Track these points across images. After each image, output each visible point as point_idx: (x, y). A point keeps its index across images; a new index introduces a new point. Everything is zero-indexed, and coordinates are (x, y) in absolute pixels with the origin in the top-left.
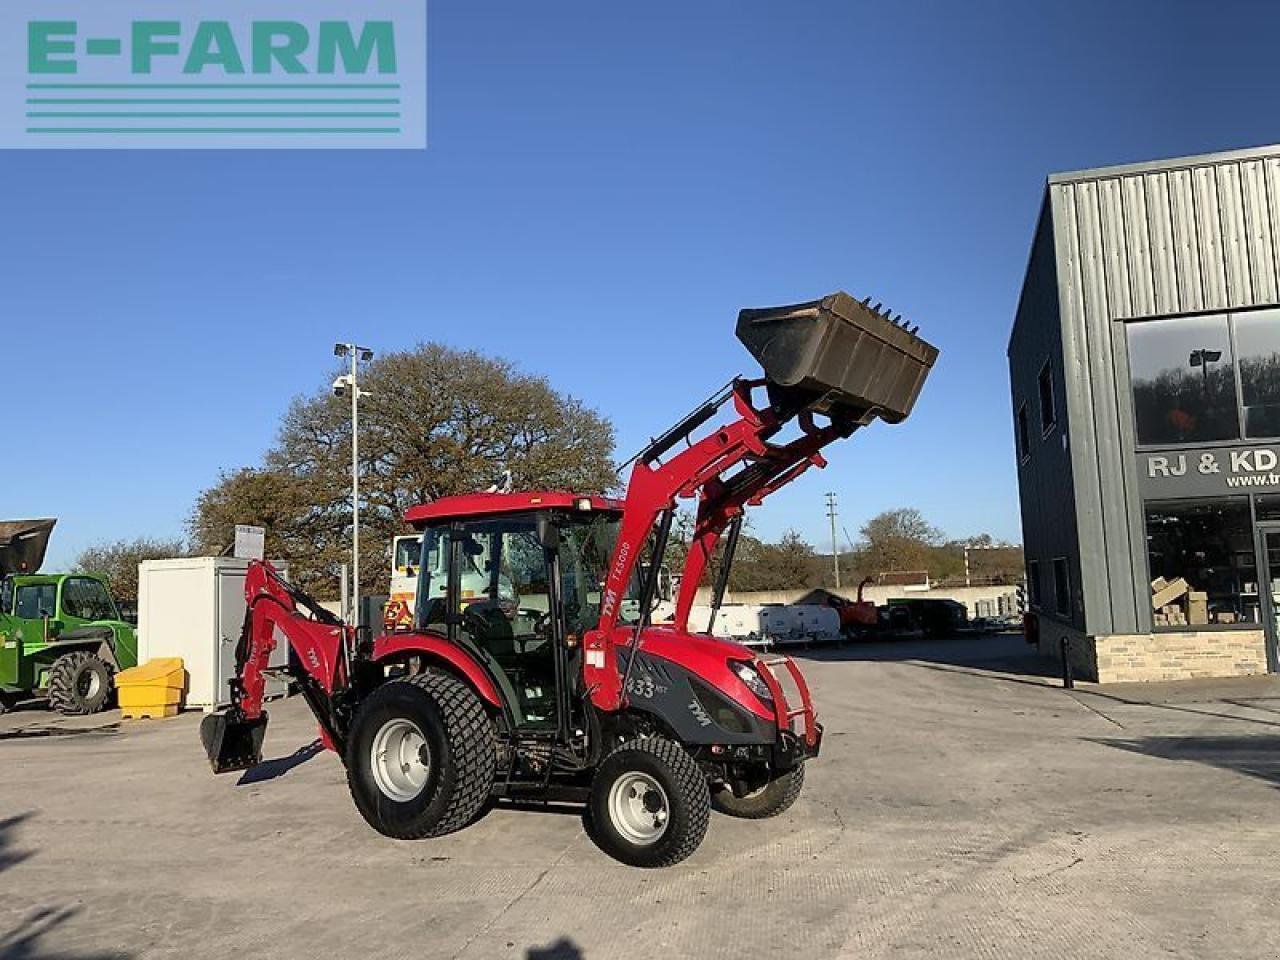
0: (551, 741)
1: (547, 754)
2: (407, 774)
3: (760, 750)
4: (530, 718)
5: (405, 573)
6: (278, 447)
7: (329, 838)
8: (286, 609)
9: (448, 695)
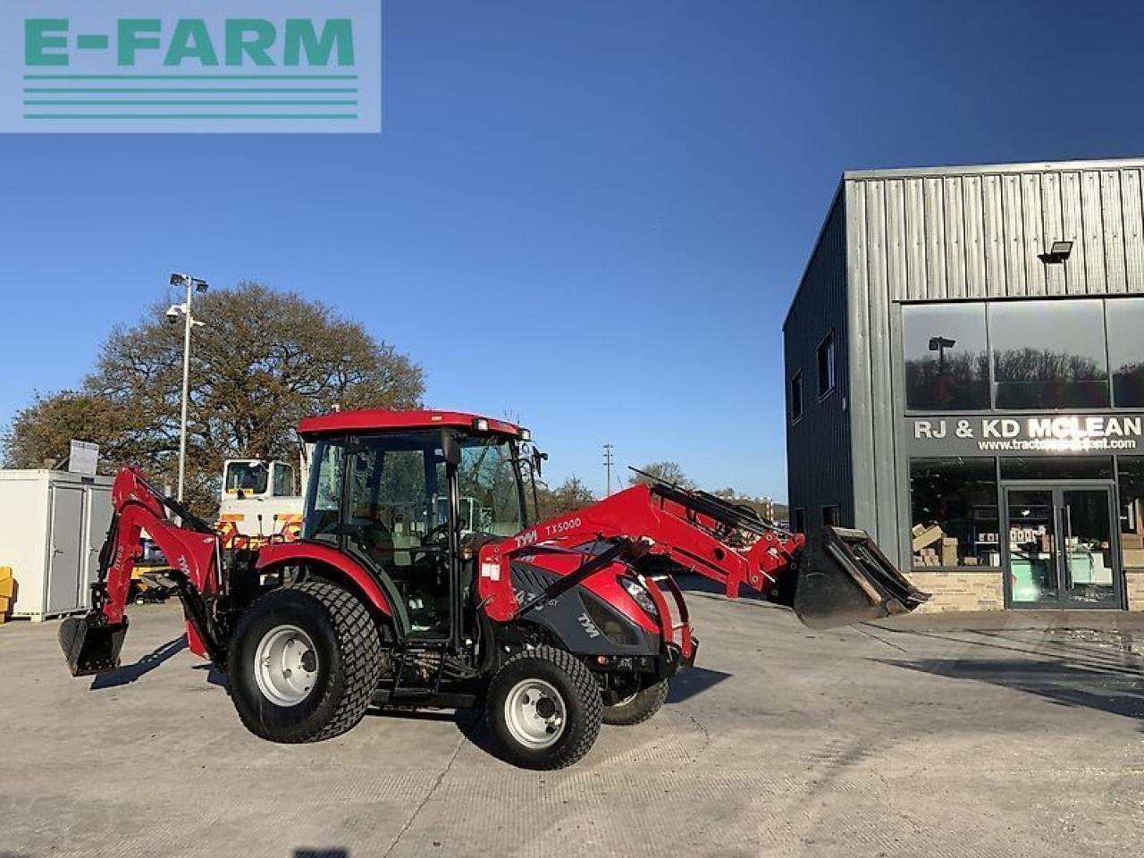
0: (441, 650)
1: (437, 662)
2: (288, 679)
3: (644, 661)
4: (414, 628)
5: (236, 495)
6: (97, 373)
7: (208, 742)
8: (157, 516)
9: (338, 603)
